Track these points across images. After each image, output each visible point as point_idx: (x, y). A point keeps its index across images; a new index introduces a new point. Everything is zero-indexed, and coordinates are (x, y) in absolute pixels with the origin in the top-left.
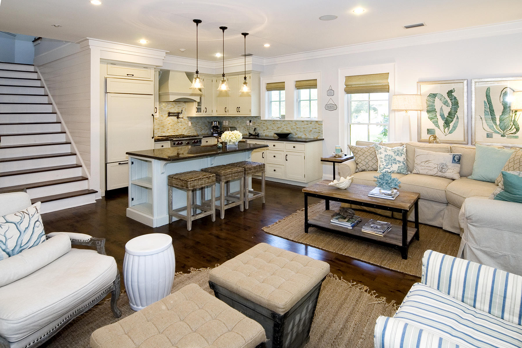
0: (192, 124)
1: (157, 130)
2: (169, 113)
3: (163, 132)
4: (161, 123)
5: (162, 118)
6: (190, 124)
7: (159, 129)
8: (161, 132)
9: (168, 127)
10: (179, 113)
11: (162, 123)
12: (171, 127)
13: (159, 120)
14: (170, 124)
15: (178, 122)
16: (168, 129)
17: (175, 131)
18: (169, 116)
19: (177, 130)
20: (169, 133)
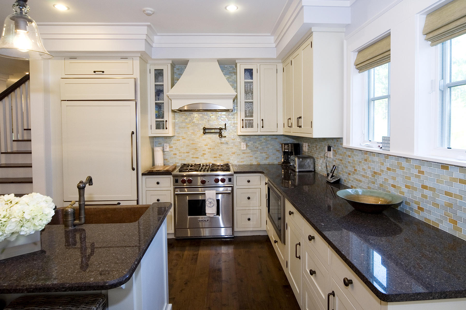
0: (247, 146)
1: (186, 154)
2: (205, 129)
3: (196, 158)
4: (192, 144)
5: (193, 136)
6: (243, 146)
7: (188, 153)
8: (193, 158)
9: (203, 150)
10: (221, 129)
11: (194, 144)
12: (209, 150)
13: (188, 140)
14: (207, 145)
15: (221, 143)
16: (203, 154)
17: (216, 157)
18: (205, 133)
19: (220, 155)
20: (205, 159)
